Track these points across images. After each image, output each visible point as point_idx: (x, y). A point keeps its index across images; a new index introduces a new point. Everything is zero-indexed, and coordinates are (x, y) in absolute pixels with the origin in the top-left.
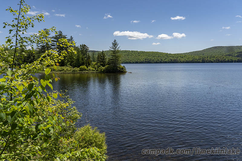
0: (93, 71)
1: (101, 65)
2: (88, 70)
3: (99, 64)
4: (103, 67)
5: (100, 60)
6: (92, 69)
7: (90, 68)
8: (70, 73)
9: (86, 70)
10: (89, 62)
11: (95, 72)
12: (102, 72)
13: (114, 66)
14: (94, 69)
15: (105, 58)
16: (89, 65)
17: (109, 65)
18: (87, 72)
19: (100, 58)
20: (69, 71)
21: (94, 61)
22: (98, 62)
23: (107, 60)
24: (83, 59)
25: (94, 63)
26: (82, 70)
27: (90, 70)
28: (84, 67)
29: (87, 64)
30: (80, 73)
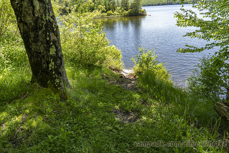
0: (118, 16)
1: (125, 9)
2: (114, 15)
3: (123, 9)
4: (126, 11)
5: (124, 4)
6: (117, 13)
7: (115, 12)
8: (99, 18)
9: (112, 14)
10: (114, 8)
11: (120, 16)
12: (125, 16)
13: (136, 10)
14: (119, 14)
15: (128, 2)
16: (115, 10)
17: (131, 9)
18: (113, 16)
19: (124, 3)
20: (98, 16)
21: (119, 6)
22: (122, 7)
23: (130, 4)
24: (109, 5)
25: (118, 8)
26: (109, 15)
27: (116, 15)
28: (110, 12)
29: (113, 9)
30: (107, 17)
